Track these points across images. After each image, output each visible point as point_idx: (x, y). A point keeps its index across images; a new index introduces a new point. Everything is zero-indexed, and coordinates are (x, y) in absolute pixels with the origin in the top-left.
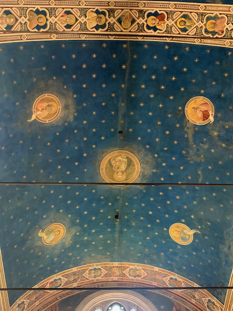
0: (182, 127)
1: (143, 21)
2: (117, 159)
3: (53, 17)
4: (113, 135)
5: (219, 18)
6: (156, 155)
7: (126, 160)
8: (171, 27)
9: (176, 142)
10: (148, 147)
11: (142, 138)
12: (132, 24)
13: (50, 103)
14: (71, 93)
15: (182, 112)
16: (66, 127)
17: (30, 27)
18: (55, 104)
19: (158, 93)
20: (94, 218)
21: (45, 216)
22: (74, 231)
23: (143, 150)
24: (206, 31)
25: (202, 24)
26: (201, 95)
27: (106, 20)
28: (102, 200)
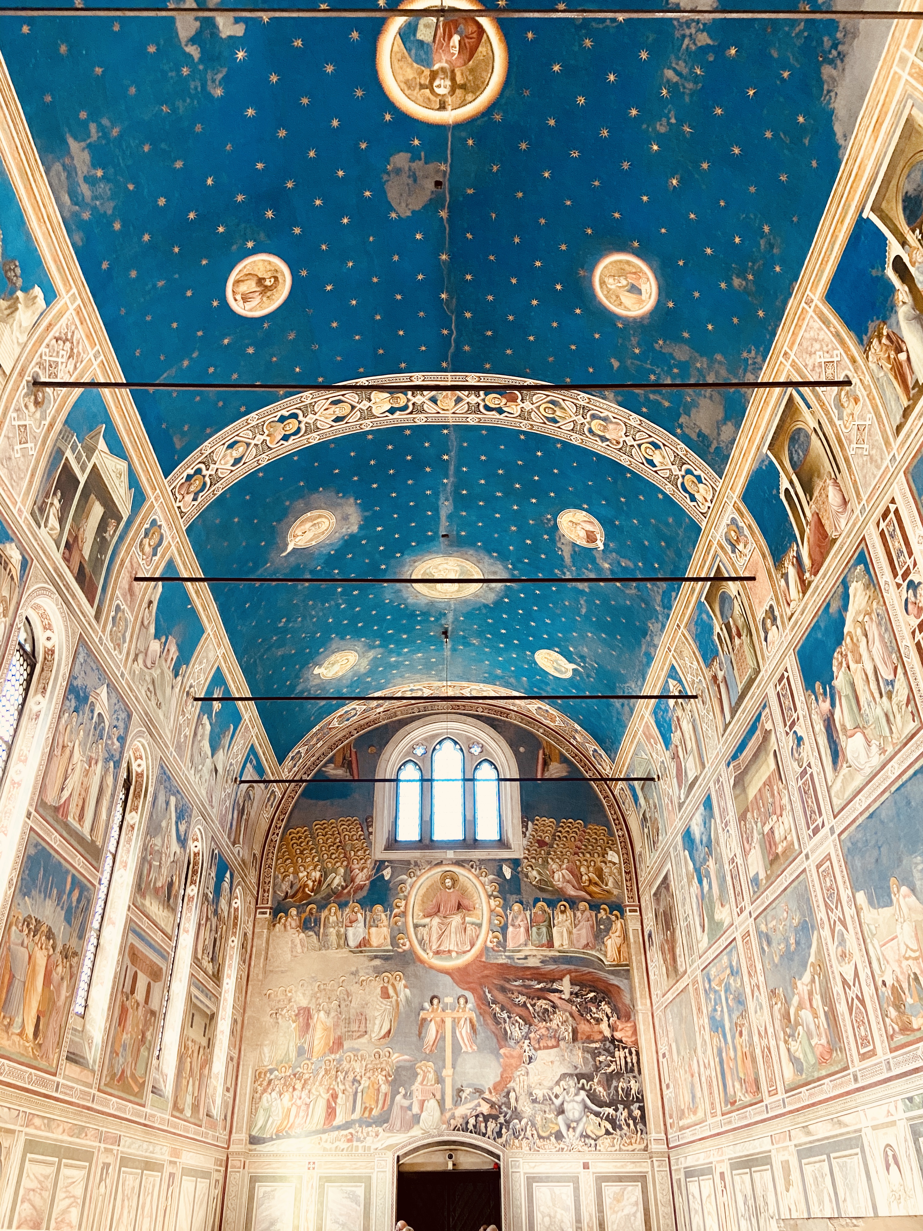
0: (553, 540)
1: (478, 400)
2: (440, 567)
3: (310, 415)
4: (432, 539)
5: (611, 422)
6: (510, 566)
7: (458, 568)
8: (529, 413)
9: (543, 556)
10: (495, 554)
11: (484, 544)
12: (456, 405)
13: (315, 522)
14: (352, 500)
15: (552, 523)
16: (346, 541)
17: (271, 443)
18: (323, 520)
19: (509, 492)
20: (405, 636)
21: (322, 650)
22: (371, 654)
23: (487, 558)
24: (590, 431)
25: (585, 421)
26: (584, 509)
27: (408, 400)
28: (418, 615)
